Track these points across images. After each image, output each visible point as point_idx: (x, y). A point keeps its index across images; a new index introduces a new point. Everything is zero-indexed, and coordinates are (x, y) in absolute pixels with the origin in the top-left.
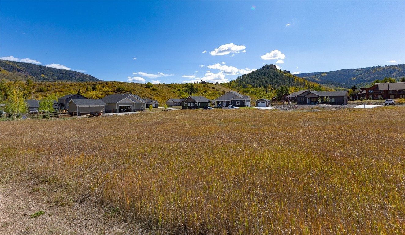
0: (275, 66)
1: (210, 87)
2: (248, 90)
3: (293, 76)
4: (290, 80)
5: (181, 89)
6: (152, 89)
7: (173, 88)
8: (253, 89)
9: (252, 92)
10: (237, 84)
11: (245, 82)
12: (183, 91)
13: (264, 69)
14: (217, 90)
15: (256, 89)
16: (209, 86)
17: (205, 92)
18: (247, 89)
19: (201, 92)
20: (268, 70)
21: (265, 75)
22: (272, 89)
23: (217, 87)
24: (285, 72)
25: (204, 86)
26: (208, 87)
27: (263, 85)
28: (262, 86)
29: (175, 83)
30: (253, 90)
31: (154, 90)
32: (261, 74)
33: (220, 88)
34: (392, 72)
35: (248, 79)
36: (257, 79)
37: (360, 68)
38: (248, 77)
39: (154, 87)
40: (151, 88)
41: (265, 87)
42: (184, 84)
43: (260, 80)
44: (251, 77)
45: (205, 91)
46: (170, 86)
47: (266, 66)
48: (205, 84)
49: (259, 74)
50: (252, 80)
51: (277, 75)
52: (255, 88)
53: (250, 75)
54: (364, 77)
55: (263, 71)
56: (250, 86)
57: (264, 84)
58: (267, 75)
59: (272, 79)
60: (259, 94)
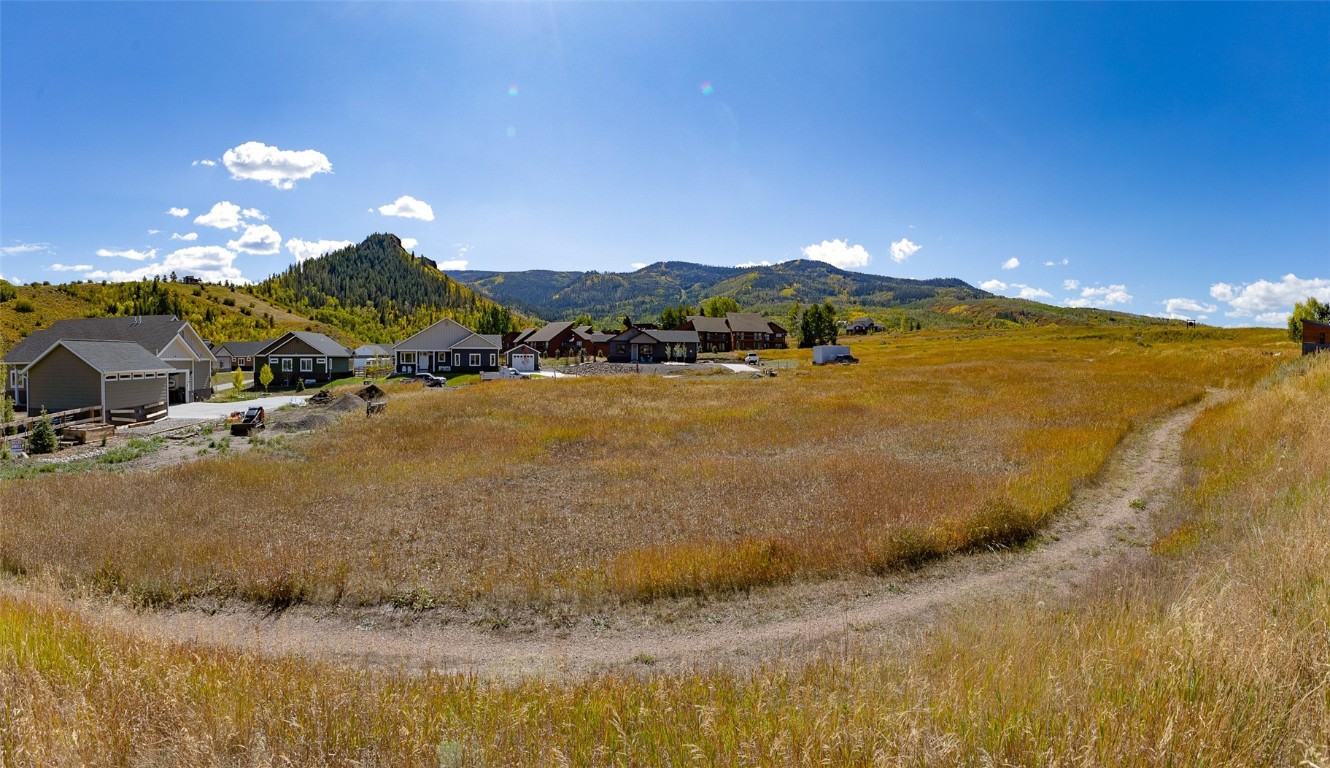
0: (399, 241)
1: (216, 299)
2: (331, 315)
3: (447, 274)
4: (439, 288)
5: (121, 307)
6: (14, 306)
7: (87, 300)
8: (343, 313)
9: (344, 323)
10: (292, 292)
11: (314, 285)
12: (127, 311)
13: (368, 247)
14: (243, 311)
15: (352, 313)
16: (214, 294)
17: (209, 317)
18: (327, 311)
19: (195, 317)
20: (381, 251)
21: (372, 267)
22: (396, 315)
23: (243, 301)
24: (424, 261)
25: (197, 294)
26: (209, 298)
27: (370, 299)
28: (369, 302)
29: (85, 281)
30: (348, 316)
31: (23, 309)
32: (362, 263)
33: (252, 306)
34: (616, 287)
35: (325, 275)
36: (351, 278)
37: (565, 270)
38: (324, 267)
39: (23, 299)
40: (12, 303)
41: (376, 306)
42: (122, 284)
43: (360, 280)
44: (332, 270)
45: (208, 313)
46: (73, 295)
47: (375, 236)
48: (197, 288)
49: (355, 262)
50: (336, 280)
51: (406, 270)
52: (348, 309)
53: (332, 264)
54: (573, 295)
55: (368, 251)
56: (332, 301)
57: (373, 296)
58: (378, 267)
59: (395, 282)
60: (364, 329)
